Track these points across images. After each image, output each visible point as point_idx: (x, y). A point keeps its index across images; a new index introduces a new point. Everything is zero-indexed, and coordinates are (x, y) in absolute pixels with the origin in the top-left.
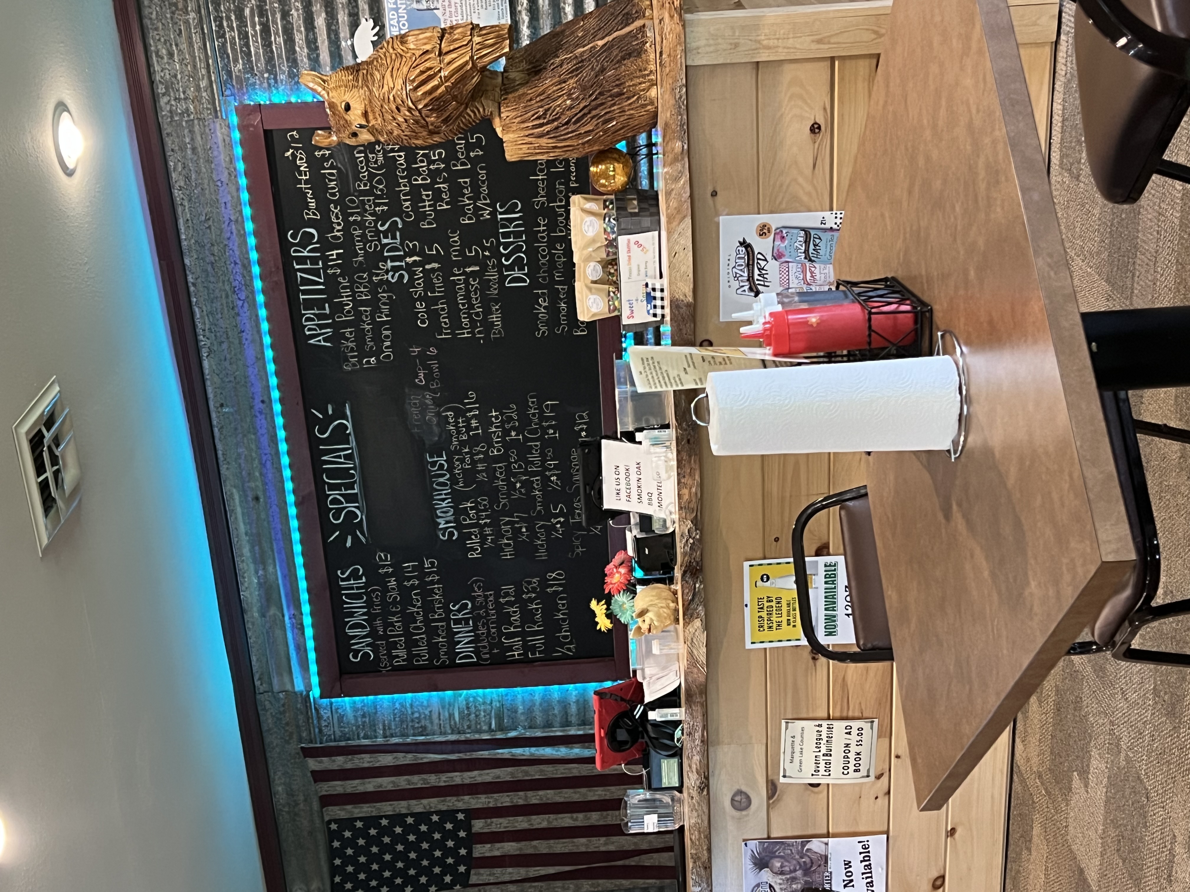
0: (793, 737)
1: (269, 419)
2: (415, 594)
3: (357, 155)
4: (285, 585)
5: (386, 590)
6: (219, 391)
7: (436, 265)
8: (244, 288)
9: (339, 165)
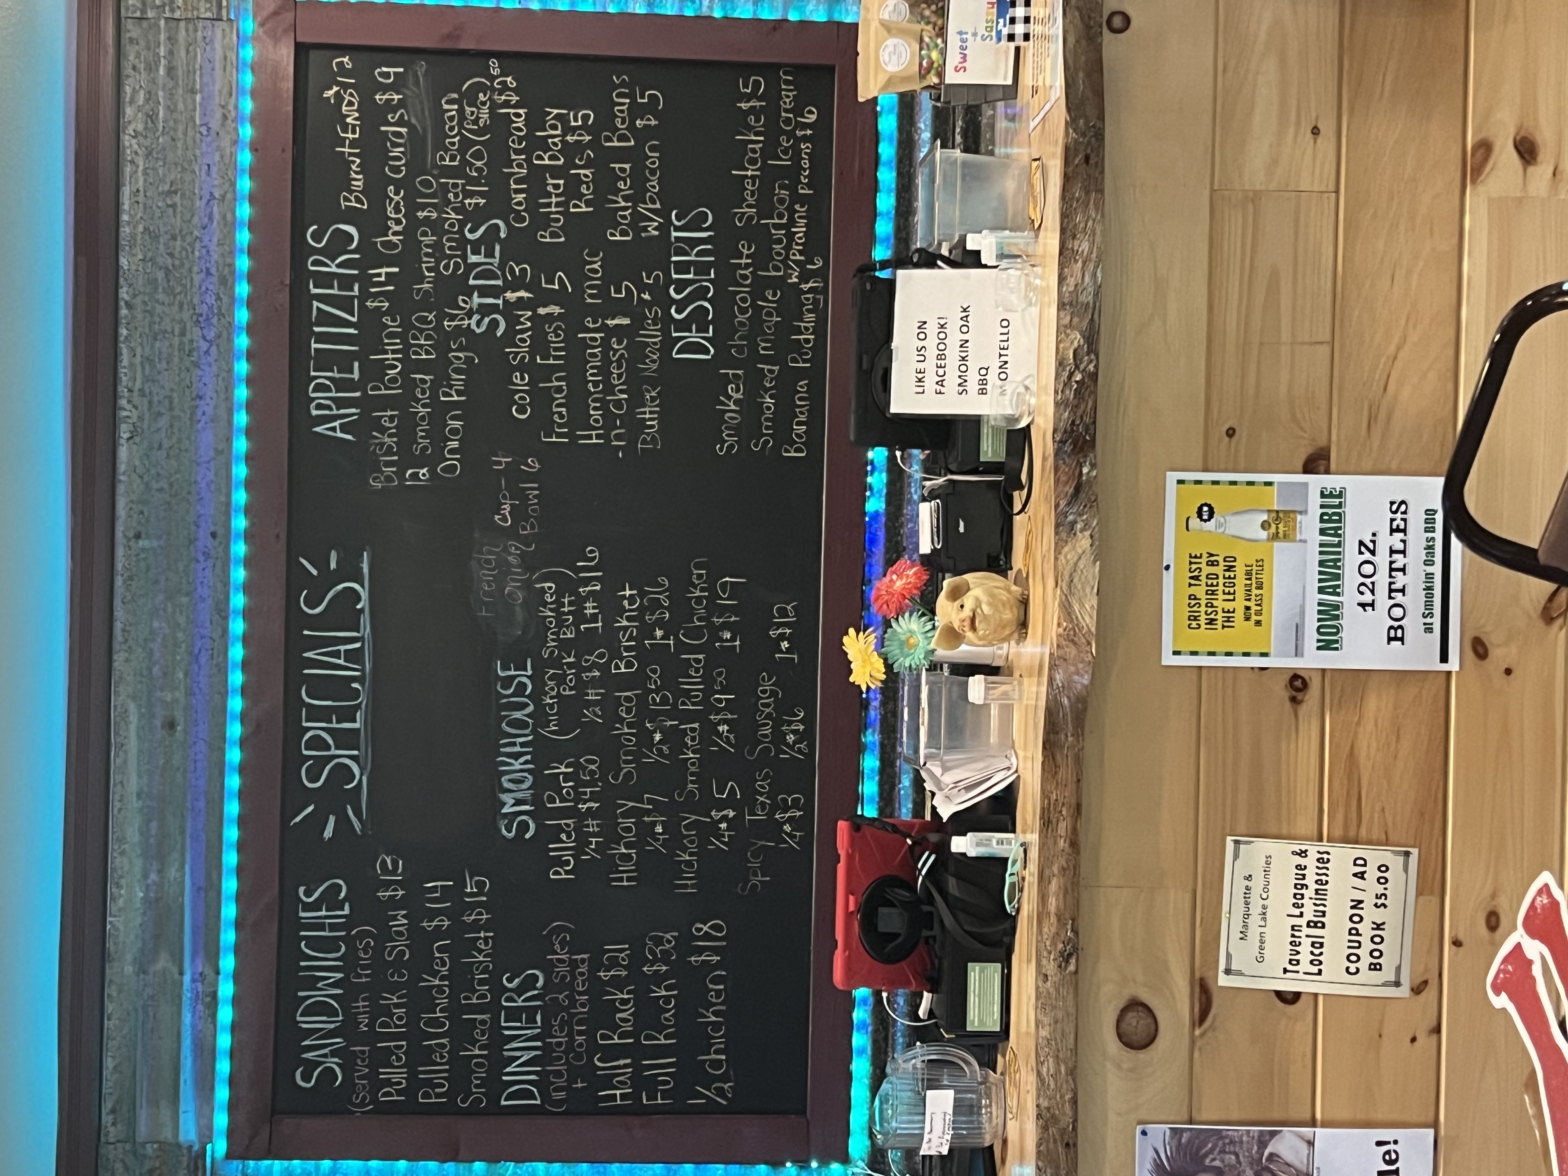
0: (1249, 878)
1: (218, 570)
2: (440, 949)
3: (446, 107)
4: (194, 910)
5: (385, 935)
6: (137, 508)
7: (556, 310)
8: (215, 320)
9: (413, 121)
